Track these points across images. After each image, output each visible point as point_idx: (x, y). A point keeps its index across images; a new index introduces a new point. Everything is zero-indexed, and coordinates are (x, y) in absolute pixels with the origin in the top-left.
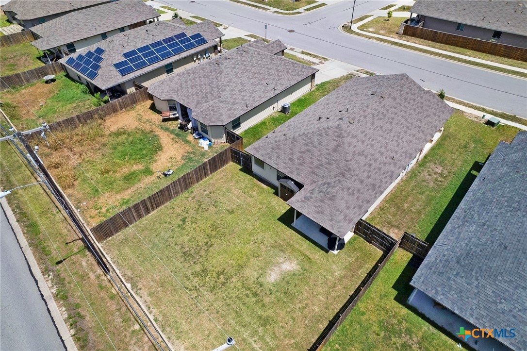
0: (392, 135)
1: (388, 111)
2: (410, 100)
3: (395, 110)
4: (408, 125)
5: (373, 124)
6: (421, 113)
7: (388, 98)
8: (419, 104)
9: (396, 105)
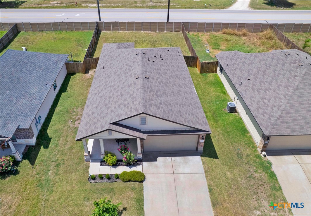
0: (113, 73)
1: (126, 77)
2: (119, 99)
3: (122, 82)
4: (107, 86)
5: (127, 65)
6: (104, 101)
7: (134, 81)
8: (110, 105)
9: (125, 84)
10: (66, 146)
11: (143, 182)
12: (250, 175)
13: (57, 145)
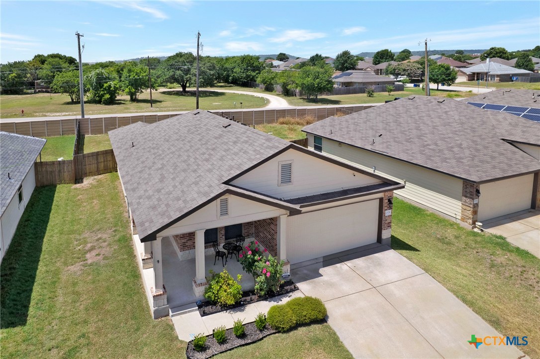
10: (78, 304)
11: (326, 322)
12: (490, 262)
13: (50, 307)
